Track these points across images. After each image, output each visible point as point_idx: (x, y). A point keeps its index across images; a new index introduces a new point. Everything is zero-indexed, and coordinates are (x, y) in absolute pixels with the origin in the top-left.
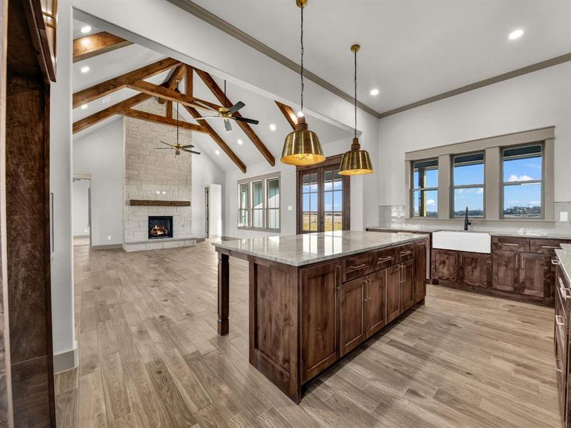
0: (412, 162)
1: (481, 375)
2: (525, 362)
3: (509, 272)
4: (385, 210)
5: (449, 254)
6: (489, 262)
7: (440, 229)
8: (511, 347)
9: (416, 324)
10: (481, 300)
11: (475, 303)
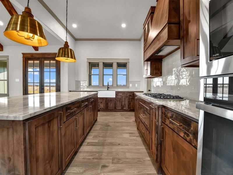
0: (90, 63)
1: (123, 143)
2: (131, 132)
3: (120, 103)
4: (78, 83)
5: (103, 99)
6: (115, 100)
7: (100, 90)
8: (126, 128)
9: (96, 130)
10: (113, 114)
11: (112, 115)
